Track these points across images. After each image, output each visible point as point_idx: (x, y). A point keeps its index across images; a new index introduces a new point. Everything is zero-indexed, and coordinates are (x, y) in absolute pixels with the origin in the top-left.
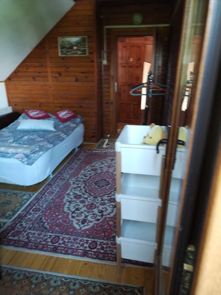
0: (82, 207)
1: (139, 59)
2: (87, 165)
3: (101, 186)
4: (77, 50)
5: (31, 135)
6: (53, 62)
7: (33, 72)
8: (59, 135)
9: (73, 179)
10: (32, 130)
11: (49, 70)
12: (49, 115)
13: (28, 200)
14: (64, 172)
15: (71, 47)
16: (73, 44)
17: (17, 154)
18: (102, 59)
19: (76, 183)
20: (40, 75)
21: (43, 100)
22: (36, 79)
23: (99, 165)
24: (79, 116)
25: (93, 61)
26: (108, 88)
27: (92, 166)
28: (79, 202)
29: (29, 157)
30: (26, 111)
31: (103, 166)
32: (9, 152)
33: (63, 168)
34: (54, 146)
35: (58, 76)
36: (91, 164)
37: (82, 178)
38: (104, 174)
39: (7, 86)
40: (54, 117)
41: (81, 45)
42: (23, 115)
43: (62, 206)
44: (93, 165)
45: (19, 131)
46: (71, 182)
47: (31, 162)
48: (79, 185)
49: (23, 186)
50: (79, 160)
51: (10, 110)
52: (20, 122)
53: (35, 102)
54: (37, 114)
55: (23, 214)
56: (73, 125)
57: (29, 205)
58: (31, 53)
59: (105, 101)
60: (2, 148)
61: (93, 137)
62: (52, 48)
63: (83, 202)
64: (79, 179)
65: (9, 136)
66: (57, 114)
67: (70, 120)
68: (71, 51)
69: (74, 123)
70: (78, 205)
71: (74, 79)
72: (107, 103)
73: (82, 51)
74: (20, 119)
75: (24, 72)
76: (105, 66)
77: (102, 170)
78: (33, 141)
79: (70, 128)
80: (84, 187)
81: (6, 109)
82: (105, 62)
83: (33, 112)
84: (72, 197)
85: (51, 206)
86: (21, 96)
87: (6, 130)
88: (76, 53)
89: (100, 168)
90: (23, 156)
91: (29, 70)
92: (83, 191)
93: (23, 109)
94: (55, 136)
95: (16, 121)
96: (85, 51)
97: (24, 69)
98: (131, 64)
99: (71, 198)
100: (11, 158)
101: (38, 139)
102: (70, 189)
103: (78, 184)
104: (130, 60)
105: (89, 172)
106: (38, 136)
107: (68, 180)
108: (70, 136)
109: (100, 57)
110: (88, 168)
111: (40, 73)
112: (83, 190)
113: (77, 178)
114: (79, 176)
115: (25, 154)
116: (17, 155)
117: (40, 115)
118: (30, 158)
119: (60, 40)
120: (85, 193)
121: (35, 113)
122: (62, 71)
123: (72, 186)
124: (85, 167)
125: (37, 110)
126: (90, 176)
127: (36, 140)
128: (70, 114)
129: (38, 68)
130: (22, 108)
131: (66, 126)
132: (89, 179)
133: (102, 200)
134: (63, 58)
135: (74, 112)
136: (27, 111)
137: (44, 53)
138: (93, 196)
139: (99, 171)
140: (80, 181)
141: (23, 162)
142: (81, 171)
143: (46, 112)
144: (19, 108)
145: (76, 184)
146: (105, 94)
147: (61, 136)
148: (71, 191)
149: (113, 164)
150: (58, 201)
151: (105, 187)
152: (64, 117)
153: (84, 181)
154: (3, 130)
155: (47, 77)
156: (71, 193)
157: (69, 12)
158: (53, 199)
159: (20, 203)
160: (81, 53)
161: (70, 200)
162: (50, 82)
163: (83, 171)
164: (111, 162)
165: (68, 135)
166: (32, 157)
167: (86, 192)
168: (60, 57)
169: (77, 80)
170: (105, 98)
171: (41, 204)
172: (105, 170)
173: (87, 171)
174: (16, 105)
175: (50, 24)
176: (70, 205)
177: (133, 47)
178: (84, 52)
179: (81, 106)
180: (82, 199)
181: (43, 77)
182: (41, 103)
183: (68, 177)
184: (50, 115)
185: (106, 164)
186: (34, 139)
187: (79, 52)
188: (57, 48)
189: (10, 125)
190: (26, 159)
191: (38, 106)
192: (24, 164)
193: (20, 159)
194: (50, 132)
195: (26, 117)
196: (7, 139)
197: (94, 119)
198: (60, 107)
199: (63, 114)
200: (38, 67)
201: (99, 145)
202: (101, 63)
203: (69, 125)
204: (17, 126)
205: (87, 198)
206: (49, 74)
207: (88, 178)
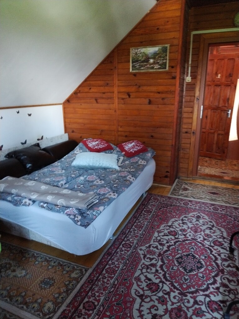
0: (163, 313)
1: (230, 75)
2: (161, 223)
3: (189, 268)
4: (154, 63)
5: (88, 176)
6: (121, 80)
7: (96, 92)
8: (125, 177)
9: (143, 248)
10: (90, 167)
11: (116, 90)
12: (111, 146)
13: (77, 280)
14: (129, 232)
15: (147, 60)
16: (150, 55)
17: (68, 207)
18: (185, 75)
19: (148, 256)
20: (104, 96)
21: (106, 128)
22: (99, 101)
23: (179, 225)
24: (149, 149)
25: (174, 78)
26: (191, 112)
27: (170, 226)
28: (156, 299)
29: (85, 215)
30: (85, 139)
31: (185, 227)
32: (58, 204)
33: (127, 225)
34: (118, 196)
35: (128, 97)
36: (167, 223)
37: (157, 247)
38: (190, 243)
39: (64, 109)
40: (118, 149)
41: (160, 57)
42: (81, 144)
43: (129, 305)
44: (170, 224)
45: (74, 167)
46: (141, 252)
47: (87, 222)
48: (154, 262)
49: (73, 255)
50: (149, 212)
51: (65, 138)
52: (76, 154)
53: (96, 130)
54: (98, 145)
55: (70, 311)
56: (143, 162)
57: (79, 292)
58: (96, 69)
59: (184, 130)
60: (49, 196)
61: (166, 177)
62: (122, 62)
63: (163, 301)
64: (151, 248)
65: (61, 175)
66: (123, 145)
67: (139, 154)
68: (146, 65)
69: (143, 159)
70: (155, 308)
71: (147, 101)
72: (186, 132)
73: (160, 65)
74: (77, 150)
75: (86, 92)
76: (188, 84)
77: (185, 235)
78: (91, 184)
79: (138, 166)
80: (161, 267)
81: (61, 137)
82: (188, 79)
83: (92, 141)
84: (144, 285)
85: (111, 302)
86: (81, 121)
87: (59, 164)
88: (153, 68)
89: (181, 230)
90: (76, 212)
91: (92, 90)
92: (161, 275)
93: (81, 137)
94: (120, 178)
95: (72, 152)
96: (165, 64)
97: (86, 90)
98: (218, 81)
99: (143, 289)
100: (60, 212)
101: (98, 182)
102: (140, 267)
103: (151, 259)
104: (218, 76)
105: (166, 237)
106: (97, 176)
107: (135, 248)
108: (139, 178)
109: (183, 72)
110: (163, 229)
111: (104, 93)
112: (160, 273)
113: (150, 246)
114: (152, 242)
115: (79, 210)
116: (68, 210)
117: (101, 146)
118: (85, 217)
119: (133, 51)
120: (164, 280)
121: (94, 143)
122: (131, 91)
123: (143, 261)
124: (159, 227)
125: (98, 139)
126: (168, 244)
127: (95, 183)
128: (139, 146)
129: (102, 88)
130: (80, 135)
131: (133, 162)
132: (166, 251)
133: (196, 302)
134: (135, 75)
135: (144, 143)
136: (86, 141)
137: (112, 69)
138: (180, 290)
139: (181, 237)
140: (153, 253)
141: (76, 222)
142: (153, 233)
143: (107, 142)
144: (76, 136)
145: (147, 258)
146: (185, 121)
147: (128, 178)
148: (142, 273)
149: (201, 226)
150: (122, 291)
151: (195, 273)
152: (131, 150)
153: (160, 255)
154: (56, 163)
155: (111, 98)
156: (143, 278)
157: (147, 15)
158: (114, 285)
159: (67, 286)
160: (160, 66)
161: (142, 292)
162: (116, 104)
163: (156, 234)
164: (197, 222)
165: (136, 178)
166: (88, 214)
167: (167, 280)
168: (131, 73)
169: (150, 102)
170: (184, 126)
171: (97, 294)
172: (190, 235)
173: (162, 234)
174: (73, 132)
175: (123, 32)
176: (143, 306)
177: (223, 59)
178: (163, 66)
179: (152, 136)
180: (161, 294)
181: (108, 98)
182: (102, 131)
183: (135, 242)
184: (113, 146)
185: (190, 225)
186: (92, 182)
187: (156, 66)
188: (129, 62)
189: (65, 157)
190: (80, 217)
191: (99, 135)
192: (77, 224)
193: (72, 217)
194: (113, 171)
195: (84, 147)
196: (58, 180)
197: (169, 154)
198: (126, 136)
199: (129, 146)
200: (102, 86)
201: (174, 190)
202: (184, 79)
203: (137, 162)
204: (72, 159)
205: (168, 294)
206: (116, 95)
207: (165, 248)
